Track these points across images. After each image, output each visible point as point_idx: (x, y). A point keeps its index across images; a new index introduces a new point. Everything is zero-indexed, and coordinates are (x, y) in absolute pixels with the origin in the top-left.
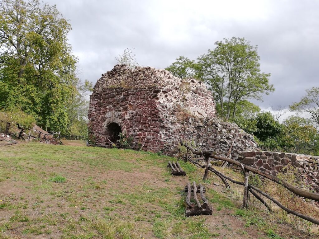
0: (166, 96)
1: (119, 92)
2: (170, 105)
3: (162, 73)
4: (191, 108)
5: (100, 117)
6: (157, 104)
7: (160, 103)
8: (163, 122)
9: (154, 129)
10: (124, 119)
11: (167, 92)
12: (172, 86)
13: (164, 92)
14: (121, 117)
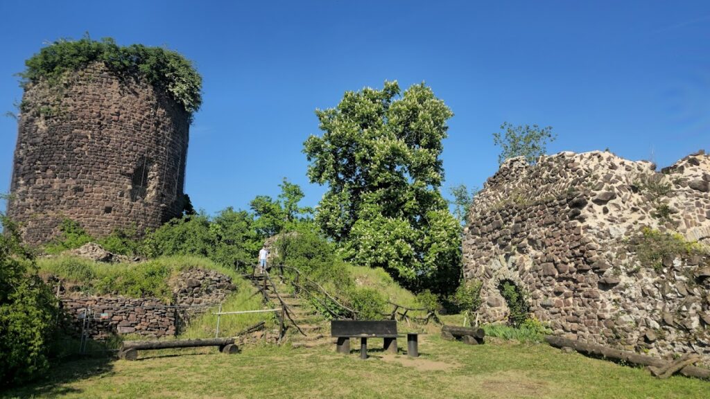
0: (606, 211)
1: (507, 216)
2: (619, 231)
3: (593, 160)
4: (688, 231)
5: (484, 269)
6: (582, 231)
7: (590, 228)
8: (603, 272)
9: (585, 289)
10: (523, 271)
11: (605, 202)
12: (620, 183)
13: (598, 202)
14: (518, 267)
